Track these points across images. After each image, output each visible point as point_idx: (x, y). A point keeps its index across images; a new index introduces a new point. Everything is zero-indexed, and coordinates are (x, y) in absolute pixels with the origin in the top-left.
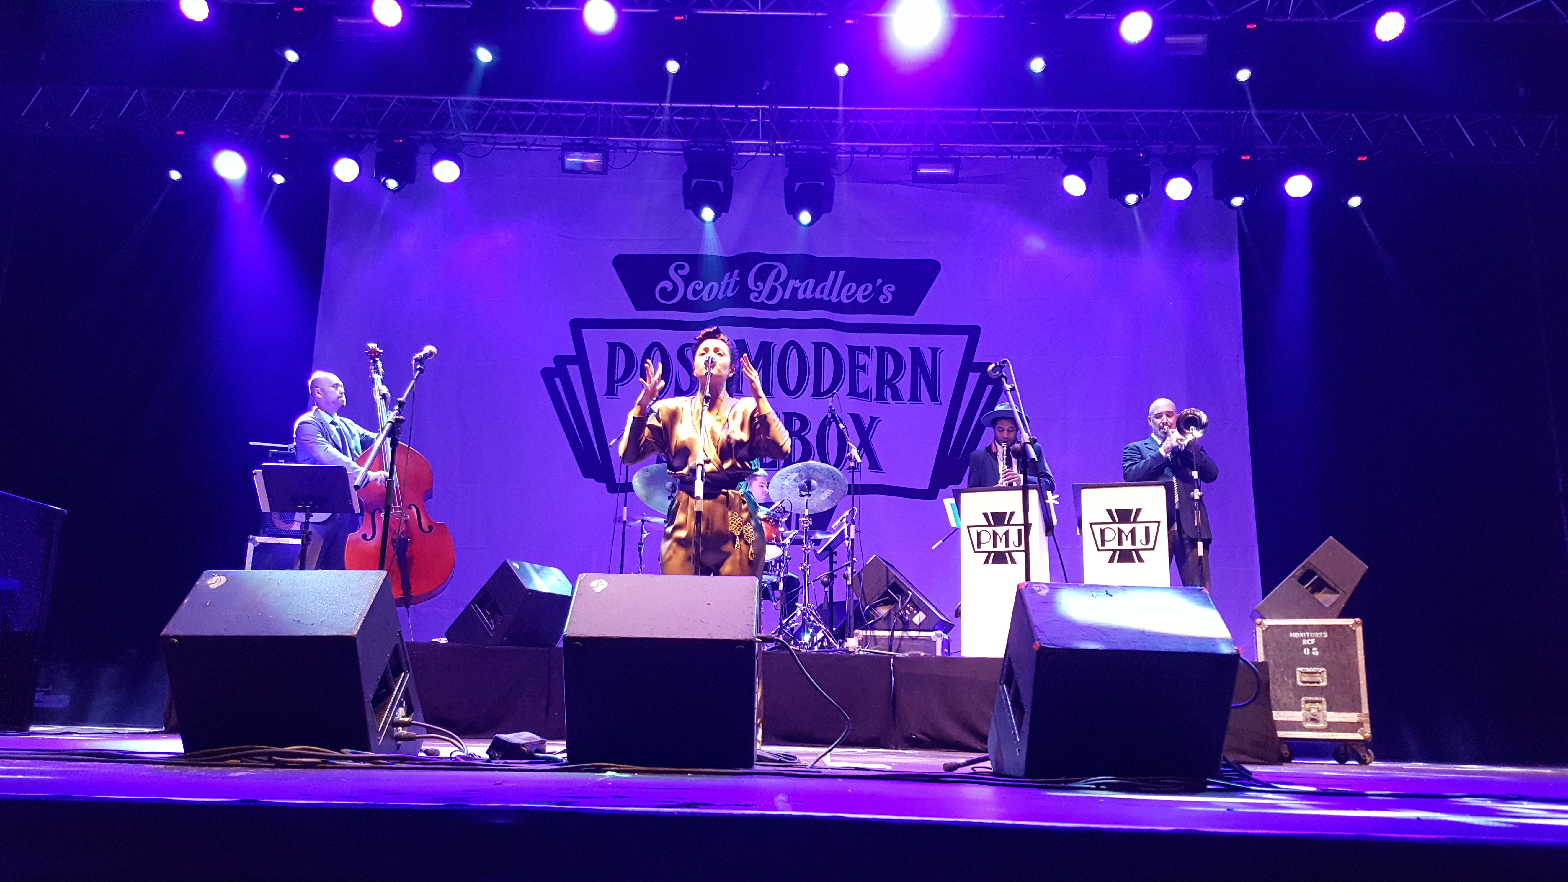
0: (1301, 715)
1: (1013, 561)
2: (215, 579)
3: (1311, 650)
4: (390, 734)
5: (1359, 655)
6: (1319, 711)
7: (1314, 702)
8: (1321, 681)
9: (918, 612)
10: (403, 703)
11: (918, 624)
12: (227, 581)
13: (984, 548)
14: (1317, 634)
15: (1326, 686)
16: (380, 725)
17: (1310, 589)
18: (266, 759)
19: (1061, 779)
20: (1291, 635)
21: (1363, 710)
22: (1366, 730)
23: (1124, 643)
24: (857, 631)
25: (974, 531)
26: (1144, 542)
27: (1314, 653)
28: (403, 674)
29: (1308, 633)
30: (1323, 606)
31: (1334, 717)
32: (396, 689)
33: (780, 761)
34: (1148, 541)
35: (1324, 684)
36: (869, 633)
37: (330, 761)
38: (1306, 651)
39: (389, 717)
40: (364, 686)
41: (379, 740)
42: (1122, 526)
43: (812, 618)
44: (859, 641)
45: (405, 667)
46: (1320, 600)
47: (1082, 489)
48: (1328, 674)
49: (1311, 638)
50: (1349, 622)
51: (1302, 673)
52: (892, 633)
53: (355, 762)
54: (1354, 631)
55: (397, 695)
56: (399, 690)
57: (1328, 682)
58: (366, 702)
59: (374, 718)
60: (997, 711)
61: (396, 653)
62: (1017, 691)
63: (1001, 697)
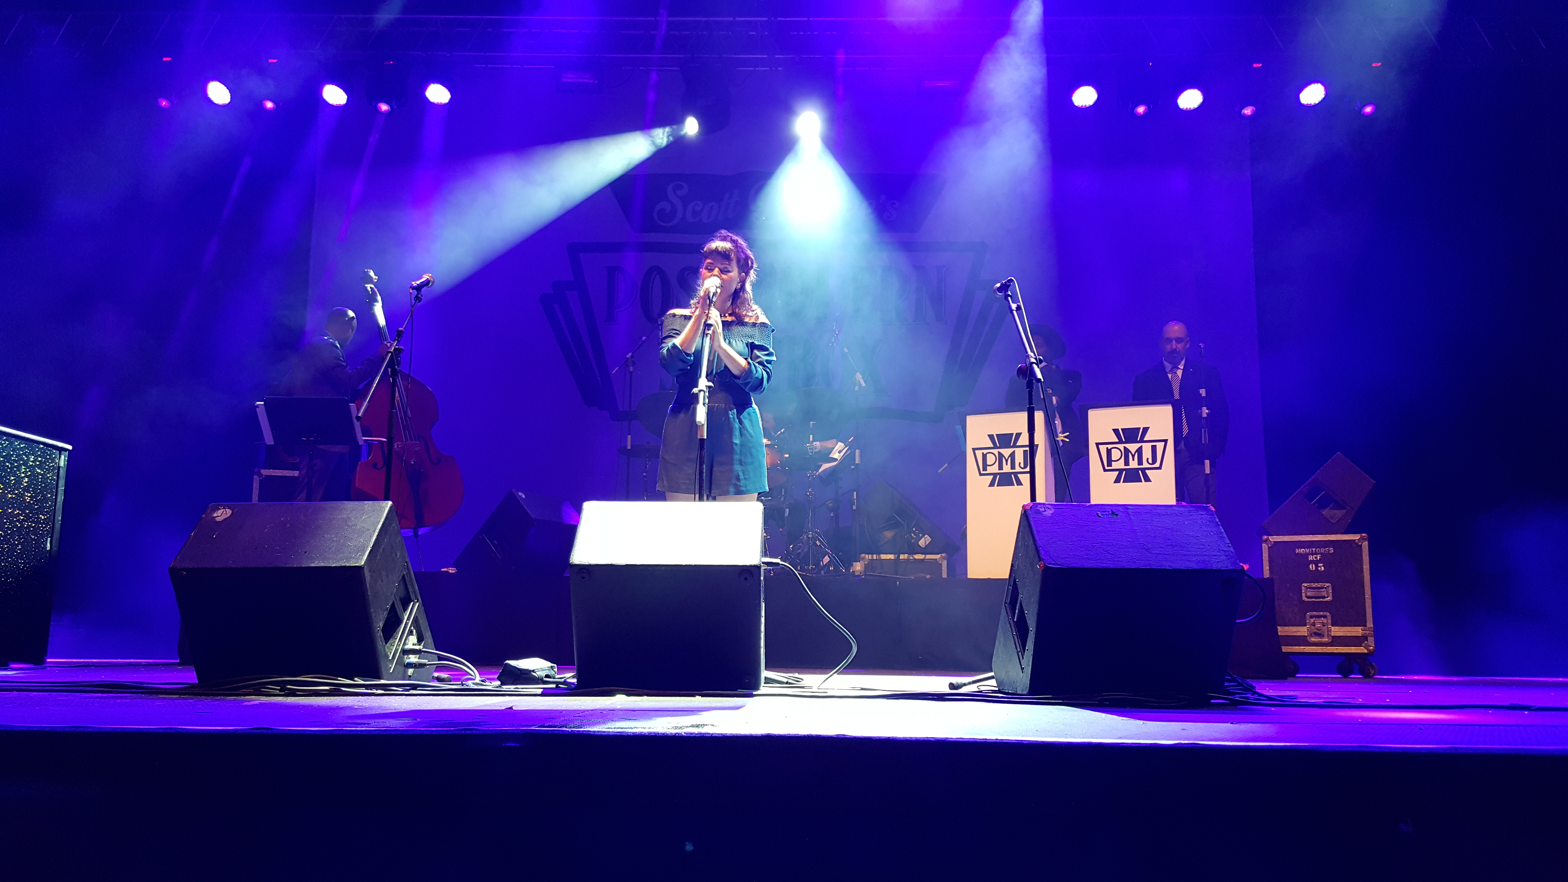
0: (1306, 630)
1: (1019, 483)
2: (220, 512)
3: (1317, 567)
4: (400, 662)
5: (1364, 569)
6: (1324, 626)
7: (1319, 617)
8: (1326, 596)
9: (923, 536)
10: (413, 632)
11: (924, 547)
12: (232, 513)
13: (990, 470)
14: (1323, 550)
15: (1331, 601)
16: (391, 653)
17: (1317, 505)
18: (279, 688)
20: (1297, 551)
21: (1368, 624)
22: (1370, 644)
23: (1129, 562)
24: (863, 555)
25: (979, 453)
26: (1150, 461)
27: (1319, 568)
28: (412, 603)
29: (1314, 549)
30: (1329, 521)
31: (1338, 631)
33: (787, 683)
34: (1154, 460)
35: (1329, 599)
36: (875, 557)
37: (343, 689)
38: (1312, 567)
39: (399, 645)
40: (373, 615)
42: (1128, 446)
43: (818, 543)
44: (865, 565)
45: (413, 597)
46: (1326, 515)
47: (1089, 409)
48: (1333, 589)
49: (1316, 554)
50: (1356, 537)
51: (1307, 588)
52: (899, 556)
53: (366, 689)
54: (1361, 545)
56: (408, 619)
57: (1333, 597)
58: (376, 631)
59: (384, 646)
60: (1002, 631)
61: (403, 581)
62: (1022, 611)
63: (1005, 617)
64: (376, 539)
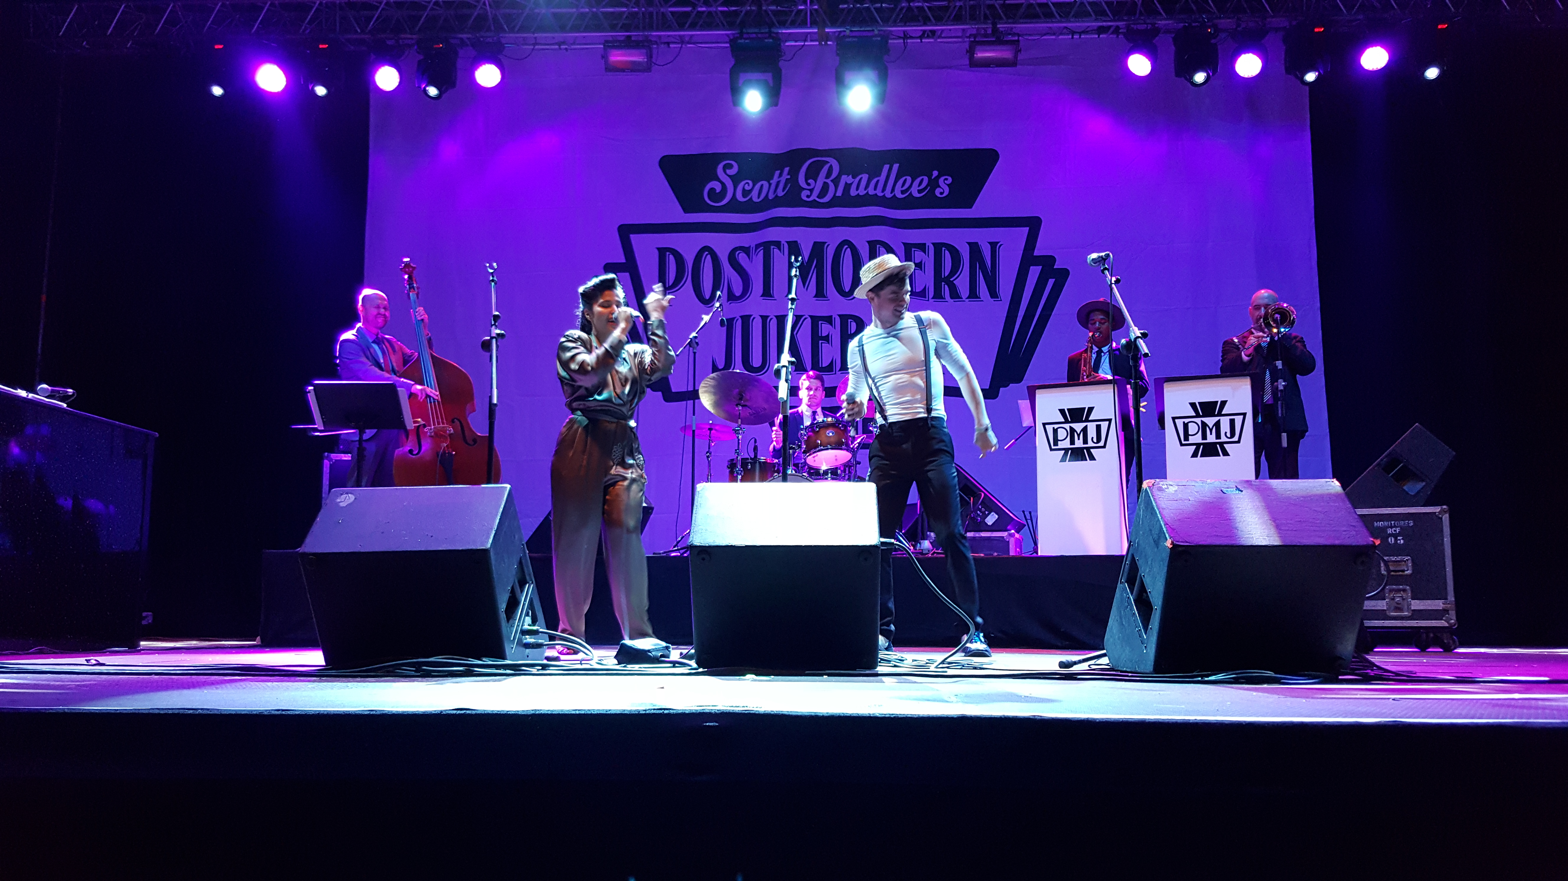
0: (1385, 604)
1: (1092, 458)
2: (344, 497)
3: (1396, 540)
4: (520, 642)
5: (1445, 543)
6: (1404, 599)
7: (1399, 591)
8: (1406, 569)
9: (990, 512)
10: (528, 613)
11: (990, 523)
12: (355, 499)
13: (1061, 445)
14: (1402, 523)
15: (1412, 574)
16: (512, 633)
17: (1395, 477)
19: (1195, 673)
20: (1378, 524)
21: (1449, 598)
22: (1452, 618)
25: (1049, 428)
26: (1229, 435)
27: (1399, 541)
28: (528, 584)
29: (1393, 522)
30: (1408, 493)
31: (1417, 605)
32: (523, 599)
34: (1233, 434)
35: (1409, 572)
38: (1391, 540)
39: (519, 626)
40: (498, 597)
41: (512, 648)
42: (1205, 420)
45: (528, 578)
46: (1405, 488)
47: (1166, 383)
48: (1413, 563)
49: (1395, 526)
50: (1437, 509)
51: (1387, 562)
54: (1442, 518)
55: (524, 605)
56: (525, 600)
57: (1413, 571)
59: (507, 626)
60: (1118, 608)
61: (520, 563)
62: (1143, 589)
63: (1122, 595)
64: (499, 523)
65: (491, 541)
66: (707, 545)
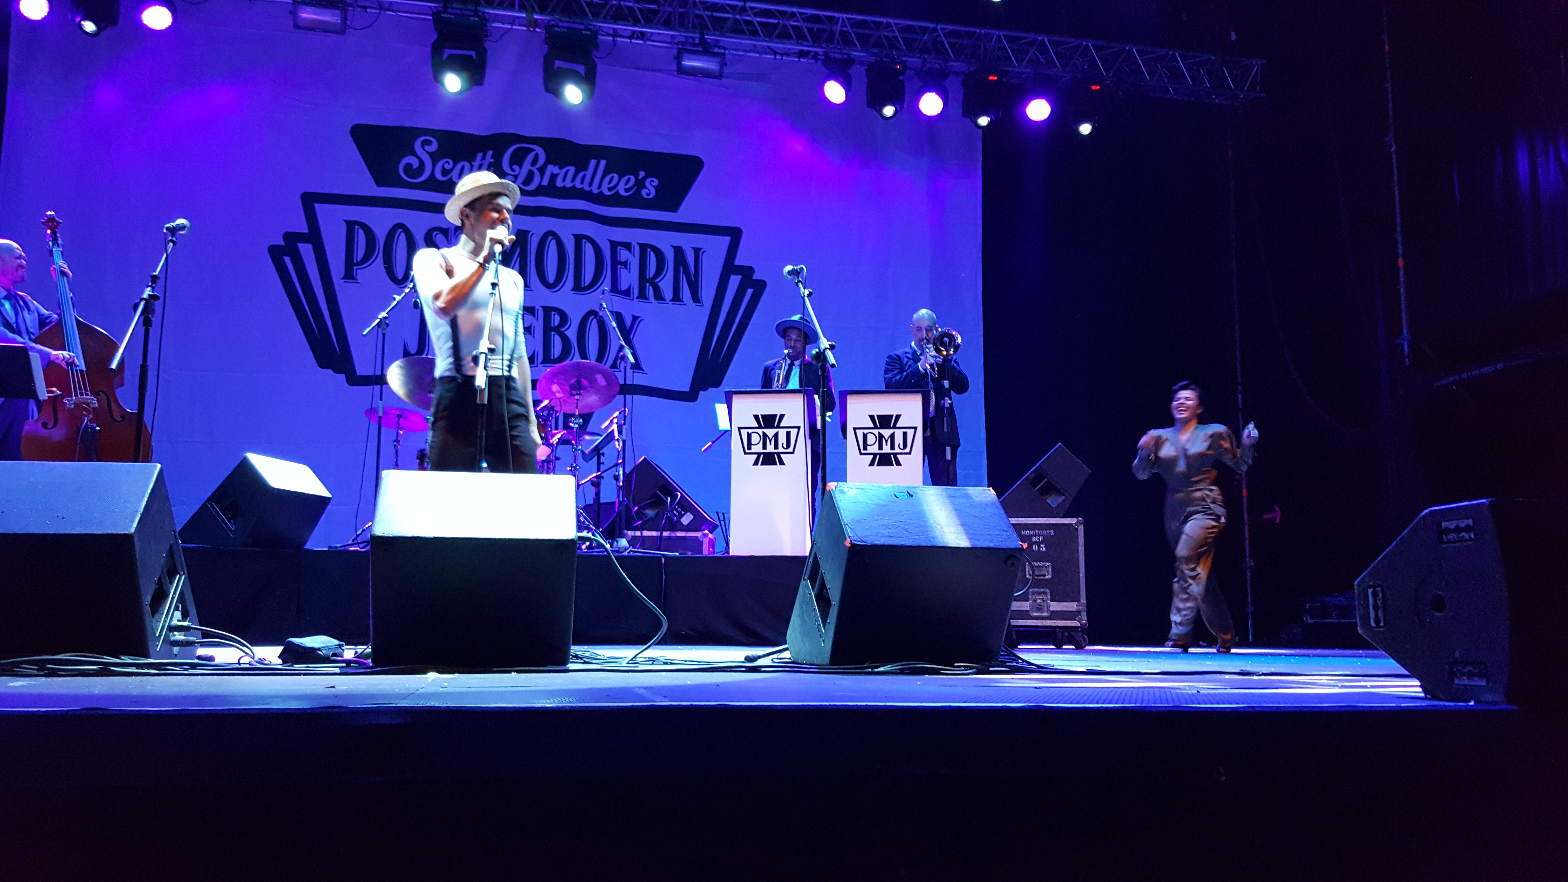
0: (1030, 604)
1: (782, 463)
3: (1041, 546)
4: (166, 639)
5: (1081, 550)
6: (1044, 601)
7: (1040, 593)
8: (1047, 574)
9: (686, 512)
10: (178, 607)
11: (685, 524)
13: (754, 449)
14: (1045, 532)
15: (1051, 578)
16: (158, 628)
17: (1040, 491)
19: (866, 665)
20: (1025, 532)
21: (1081, 600)
22: (1083, 618)
24: (627, 532)
25: (744, 433)
26: (902, 446)
27: (1041, 549)
28: (179, 575)
29: (1038, 531)
30: (1052, 506)
31: (1056, 606)
32: (172, 592)
34: (905, 445)
35: (1049, 577)
36: (638, 533)
37: (113, 668)
38: (1038, 547)
39: (166, 621)
40: (142, 589)
41: (158, 645)
42: (883, 431)
44: (629, 541)
45: (179, 569)
47: (849, 395)
48: (1053, 568)
49: (1040, 536)
50: (1075, 520)
51: (1033, 566)
52: (661, 533)
53: (137, 669)
54: (1078, 528)
55: (173, 598)
56: (175, 593)
57: (1053, 575)
58: (144, 605)
59: (152, 622)
60: (800, 605)
61: (171, 553)
62: (823, 586)
63: (805, 592)
64: (146, 506)
65: (135, 525)
66: (391, 535)
